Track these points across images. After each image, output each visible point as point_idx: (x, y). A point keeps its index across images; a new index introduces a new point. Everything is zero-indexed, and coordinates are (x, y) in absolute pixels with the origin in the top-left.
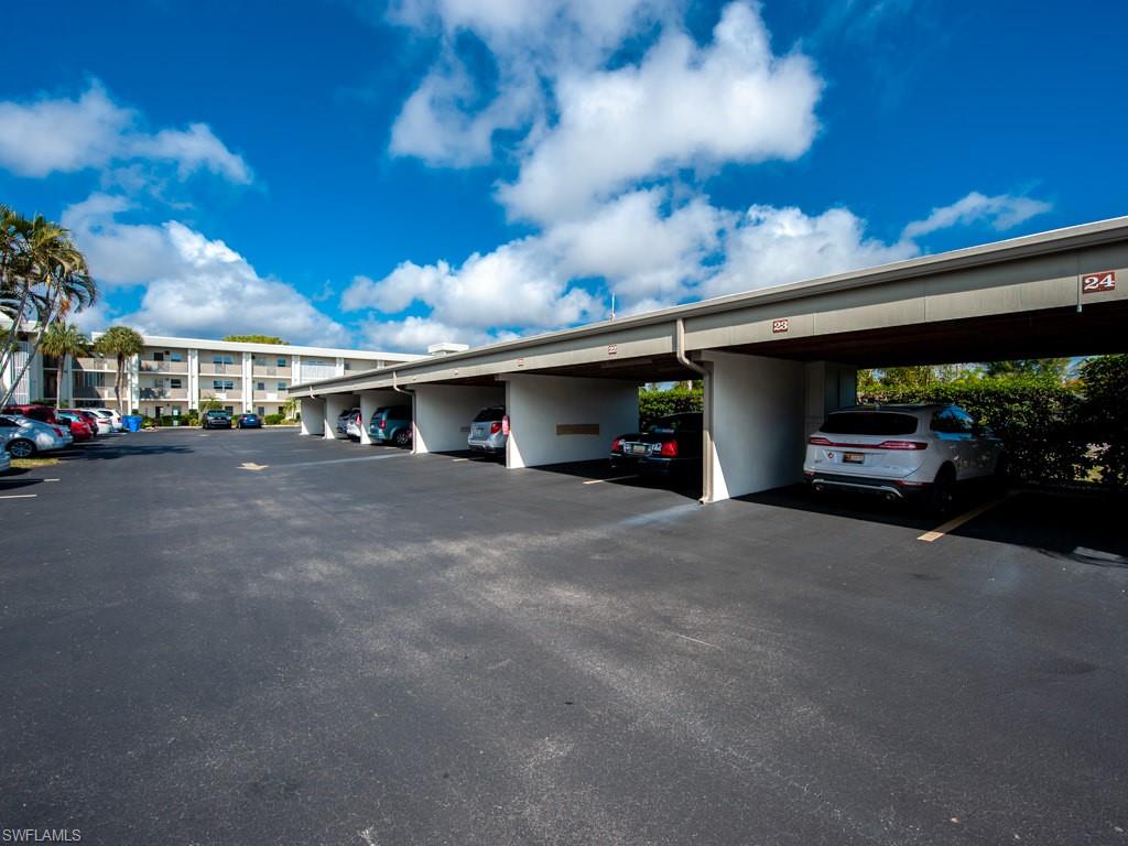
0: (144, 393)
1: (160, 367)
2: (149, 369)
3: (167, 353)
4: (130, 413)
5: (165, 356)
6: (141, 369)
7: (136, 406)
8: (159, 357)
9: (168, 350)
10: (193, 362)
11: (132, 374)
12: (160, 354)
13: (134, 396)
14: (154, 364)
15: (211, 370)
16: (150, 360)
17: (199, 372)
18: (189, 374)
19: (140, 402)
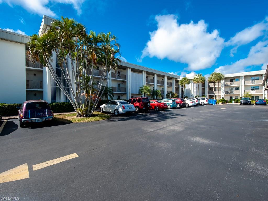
0: (226, 92)
1: (231, 84)
2: (227, 85)
3: (234, 79)
4: (221, 99)
5: (233, 80)
6: (225, 85)
7: (223, 97)
8: (231, 81)
9: (234, 78)
10: (242, 81)
11: (222, 87)
12: (232, 80)
13: (223, 93)
14: (229, 83)
15: (249, 83)
16: (228, 82)
17: (244, 84)
18: (241, 85)
19: (225, 95)
